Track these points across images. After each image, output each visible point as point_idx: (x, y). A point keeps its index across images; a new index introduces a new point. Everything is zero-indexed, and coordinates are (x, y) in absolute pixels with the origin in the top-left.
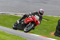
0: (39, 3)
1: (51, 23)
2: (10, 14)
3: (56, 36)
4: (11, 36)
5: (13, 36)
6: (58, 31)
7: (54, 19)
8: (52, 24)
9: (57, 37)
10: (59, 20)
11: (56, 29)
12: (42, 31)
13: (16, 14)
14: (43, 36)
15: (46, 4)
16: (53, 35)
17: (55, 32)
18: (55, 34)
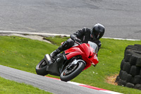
0: (79, 7)
1: (107, 54)
2: (12, 35)
3: (120, 84)
4: (15, 85)
5: (20, 86)
6: (124, 72)
7: (115, 44)
8: (110, 56)
9: (123, 88)
10: (127, 48)
11: (120, 69)
12: (88, 73)
13: (25, 35)
14: (88, 84)
15: (95, 10)
16: (113, 84)
17: (118, 75)
18: (117, 80)
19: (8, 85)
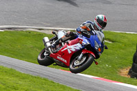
1: (120, 48)
2: (28, 30)
3: (133, 76)
4: (31, 78)
5: (35, 79)
6: (136, 65)
7: (127, 38)
8: (123, 49)
12: (101, 66)
13: (40, 29)
14: (102, 77)
15: (108, 5)
16: (126, 76)
17: (130, 67)
18: (130, 73)
19: (23, 78)
